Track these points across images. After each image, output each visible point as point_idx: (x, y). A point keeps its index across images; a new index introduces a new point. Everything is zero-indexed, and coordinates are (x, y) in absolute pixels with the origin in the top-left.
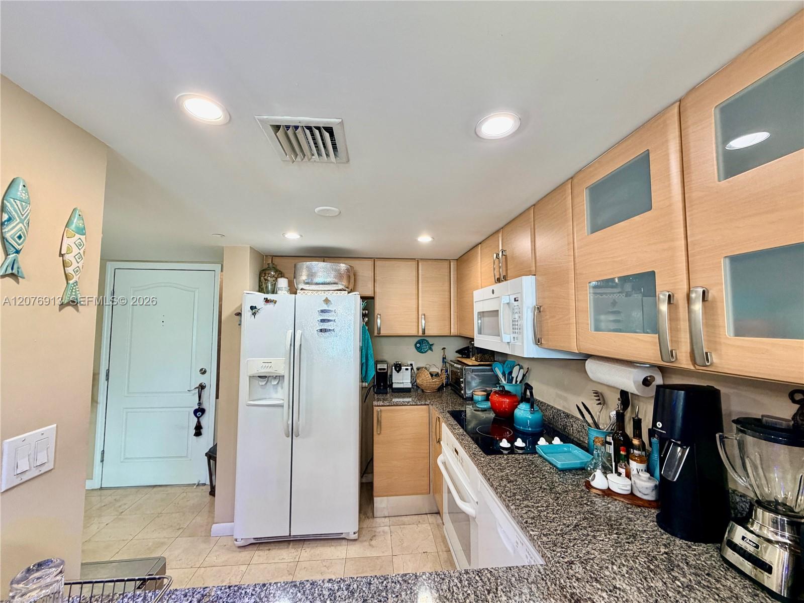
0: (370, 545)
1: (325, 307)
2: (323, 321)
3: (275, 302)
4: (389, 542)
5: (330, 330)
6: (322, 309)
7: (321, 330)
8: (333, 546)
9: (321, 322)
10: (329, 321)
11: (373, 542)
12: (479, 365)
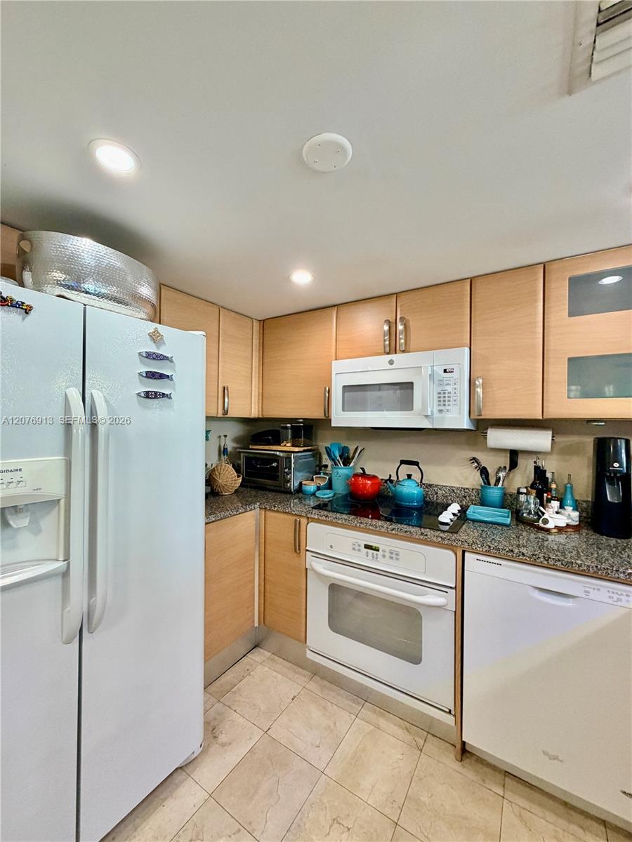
0: (223, 745)
1: (153, 348)
2: (152, 375)
3: (27, 310)
4: (241, 720)
5: (164, 394)
6: (148, 351)
7: (148, 395)
8: (165, 799)
9: (147, 377)
10: (161, 376)
11: (223, 738)
12: (304, 451)
